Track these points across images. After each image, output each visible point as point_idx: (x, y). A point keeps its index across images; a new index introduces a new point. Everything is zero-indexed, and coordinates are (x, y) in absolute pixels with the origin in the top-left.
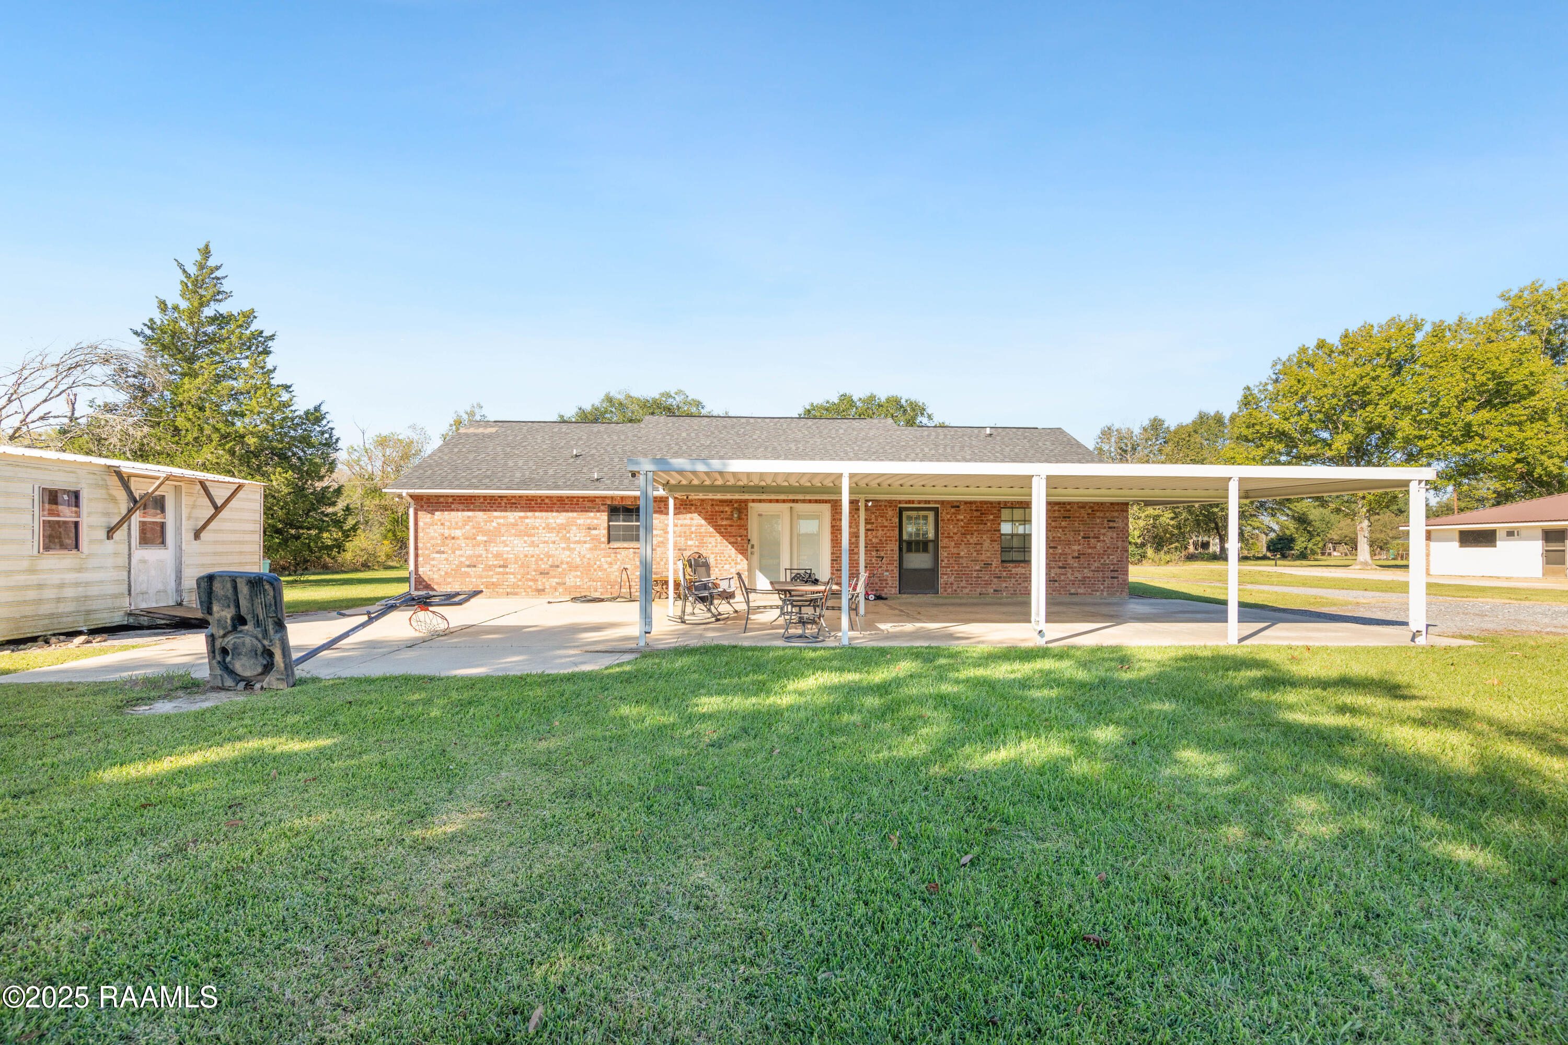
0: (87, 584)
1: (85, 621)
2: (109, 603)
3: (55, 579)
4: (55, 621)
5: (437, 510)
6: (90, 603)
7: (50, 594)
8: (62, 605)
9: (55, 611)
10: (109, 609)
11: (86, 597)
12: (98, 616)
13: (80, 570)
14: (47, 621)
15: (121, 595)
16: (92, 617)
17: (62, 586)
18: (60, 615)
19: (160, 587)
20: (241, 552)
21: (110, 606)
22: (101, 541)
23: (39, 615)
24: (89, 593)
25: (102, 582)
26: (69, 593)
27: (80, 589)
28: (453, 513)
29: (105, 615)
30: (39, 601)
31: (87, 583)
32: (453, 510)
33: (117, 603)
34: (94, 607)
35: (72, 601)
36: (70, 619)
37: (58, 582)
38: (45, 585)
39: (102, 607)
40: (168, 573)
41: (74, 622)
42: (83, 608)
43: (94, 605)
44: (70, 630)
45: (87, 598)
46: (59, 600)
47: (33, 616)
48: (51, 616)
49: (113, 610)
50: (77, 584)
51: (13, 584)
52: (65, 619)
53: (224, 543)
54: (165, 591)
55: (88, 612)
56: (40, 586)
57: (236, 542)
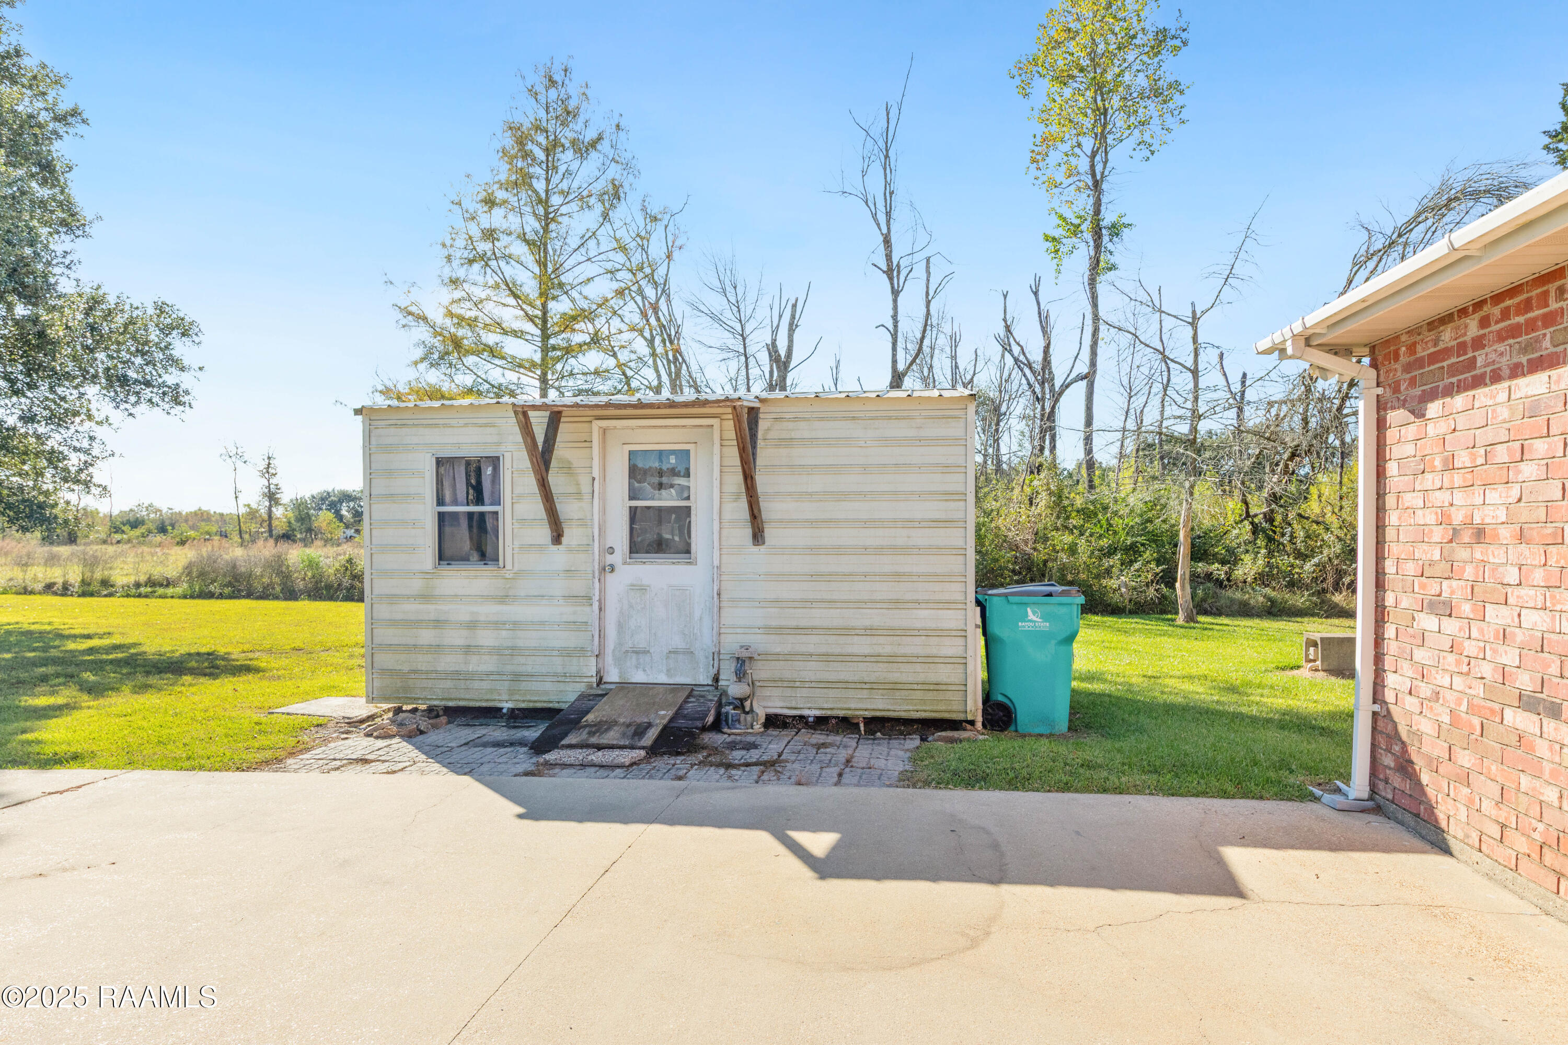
0: (516, 625)
1: (511, 692)
2: (558, 664)
3: (462, 612)
4: (462, 684)
5: (1432, 396)
6: (522, 660)
7: (456, 637)
8: (474, 659)
9: (463, 668)
10: (556, 675)
11: (513, 648)
12: (534, 686)
13: (504, 599)
14: (449, 684)
15: (581, 652)
16: (524, 686)
17: (472, 625)
18: (469, 677)
19: (678, 642)
20: (897, 574)
21: (560, 670)
22: (541, 548)
23: (436, 672)
24: (520, 643)
25: (542, 623)
26: (486, 638)
27: (504, 633)
28: (1483, 395)
29: (548, 686)
30: (437, 649)
31: (515, 623)
32: (1478, 382)
33: (574, 666)
34: (529, 669)
35: (490, 654)
36: (485, 685)
37: (467, 618)
38: (446, 621)
39: (544, 670)
40: (697, 614)
41: (491, 691)
42: (509, 668)
43: (529, 665)
44: (484, 704)
45: (514, 651)
46: (468, 650)
47: (427, 672)
48: (456, 675)
49: (564, 678)
50: (497, 625)
51: (399, 616)
52: (476, 685)
53: (838, 550)
54: (689, 653)
55: (517, 677)
56: (438, 624)
57: (880, 550)
